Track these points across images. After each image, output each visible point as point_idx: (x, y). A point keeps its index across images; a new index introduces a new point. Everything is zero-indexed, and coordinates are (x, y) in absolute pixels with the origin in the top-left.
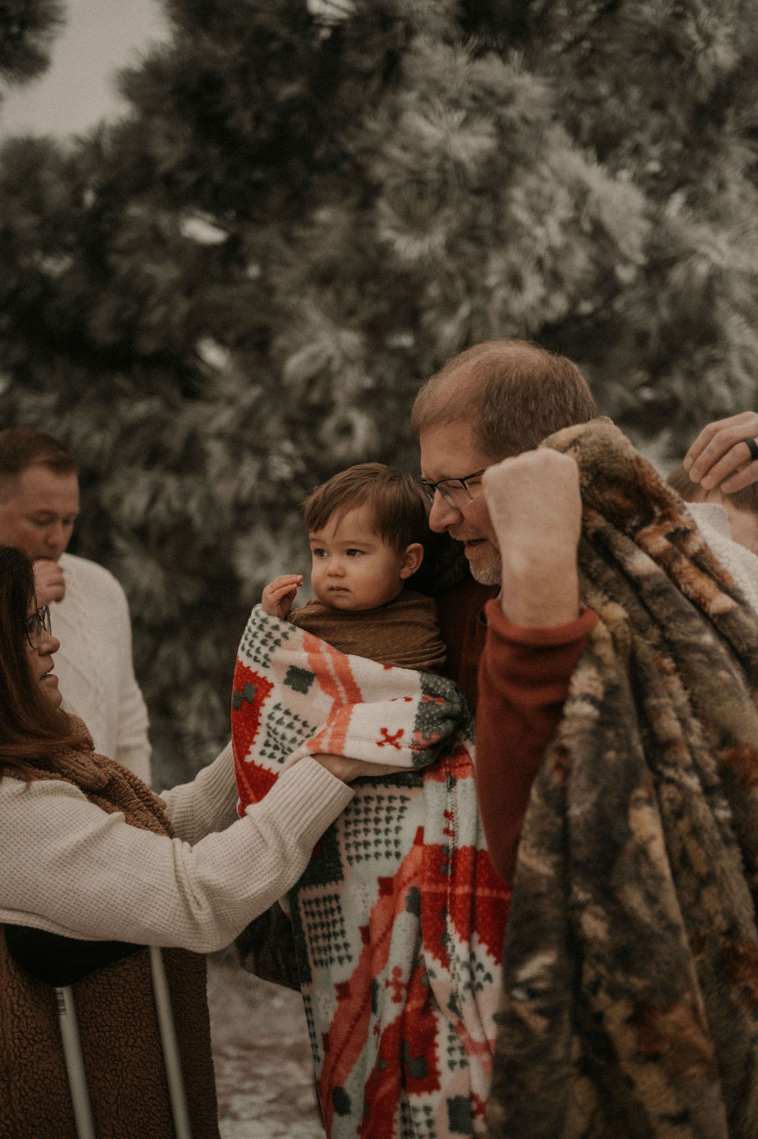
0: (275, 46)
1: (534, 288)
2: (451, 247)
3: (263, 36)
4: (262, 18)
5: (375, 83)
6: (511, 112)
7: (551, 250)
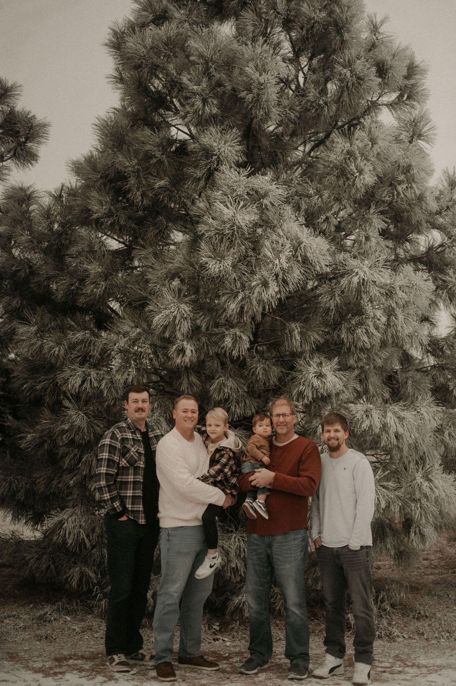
0: (154, 161)
1: (273, 288)
2: (234, 266)
3: (148, 156)
4: (148, 147)
5: (202, 183)
6: (265, 201)
7: (282, 269)
